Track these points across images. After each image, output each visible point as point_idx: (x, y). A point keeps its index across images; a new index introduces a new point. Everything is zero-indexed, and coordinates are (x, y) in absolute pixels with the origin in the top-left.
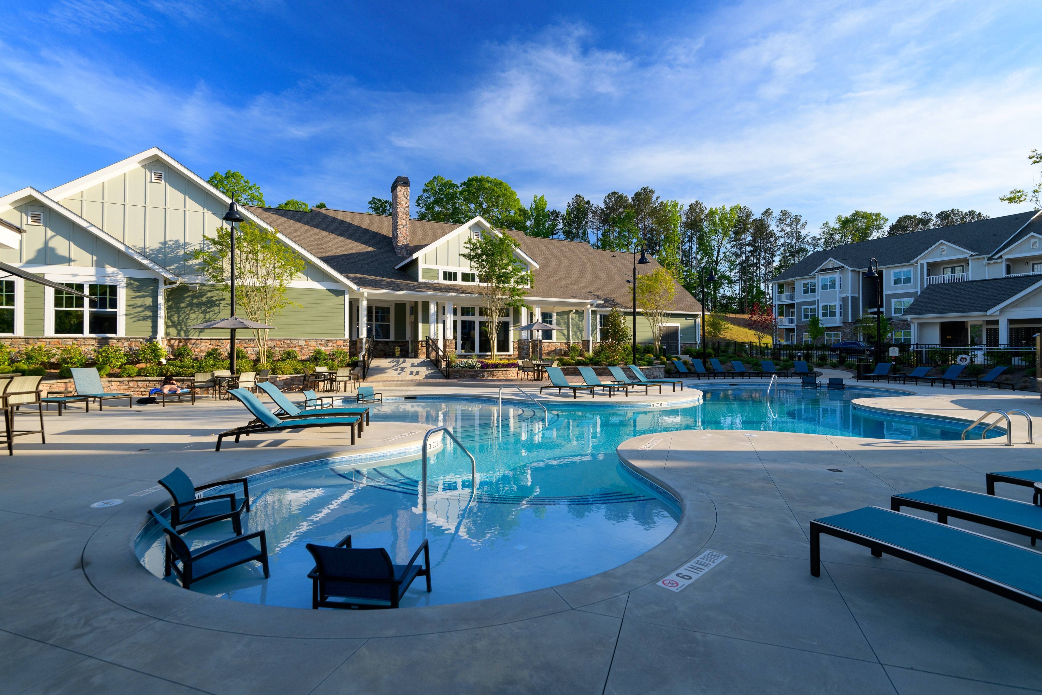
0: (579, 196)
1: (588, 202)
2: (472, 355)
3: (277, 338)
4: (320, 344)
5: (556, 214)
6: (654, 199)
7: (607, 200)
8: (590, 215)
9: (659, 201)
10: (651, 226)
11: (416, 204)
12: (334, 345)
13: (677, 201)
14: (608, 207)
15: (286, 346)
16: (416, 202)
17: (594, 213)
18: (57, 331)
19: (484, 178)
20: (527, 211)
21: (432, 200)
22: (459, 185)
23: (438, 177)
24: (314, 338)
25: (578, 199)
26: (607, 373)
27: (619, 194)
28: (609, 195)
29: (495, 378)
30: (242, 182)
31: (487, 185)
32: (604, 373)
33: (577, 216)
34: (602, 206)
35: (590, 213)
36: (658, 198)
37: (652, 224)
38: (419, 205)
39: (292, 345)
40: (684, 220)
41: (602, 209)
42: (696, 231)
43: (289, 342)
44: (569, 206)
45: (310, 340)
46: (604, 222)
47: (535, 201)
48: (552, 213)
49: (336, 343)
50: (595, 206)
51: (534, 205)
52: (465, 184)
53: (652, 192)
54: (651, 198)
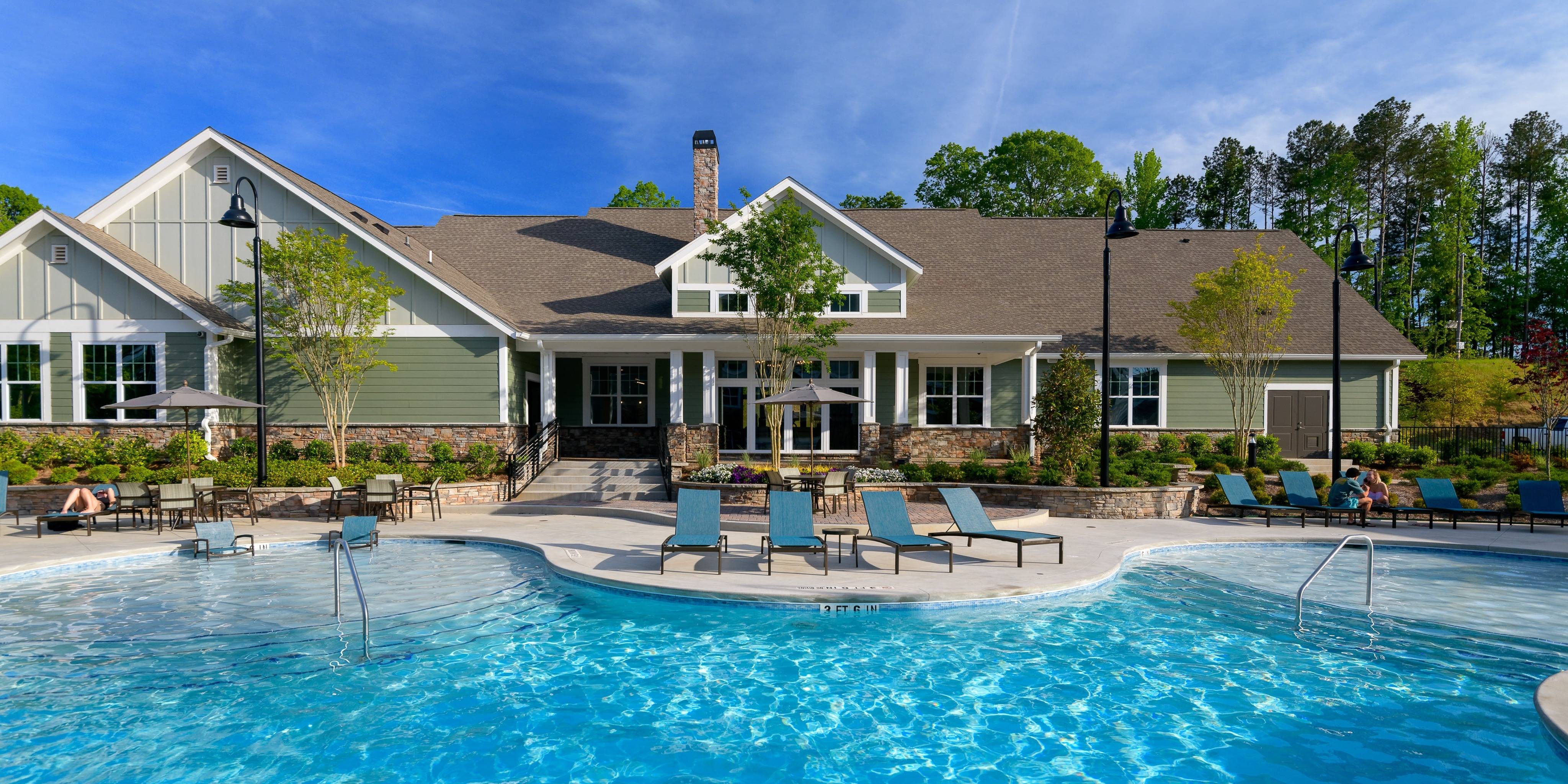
0: (1229, 140)
1: (1251, 150)
2: (741, 455)
3: (390, 424)
4: (458, 433)
5: (1182, 183)
6: (1409, 122)
7: (1295, 140)
8: (1256, 176)
9: (1422, 124)
10: (1405, 181)
11: (917, 198)
12: (481, 435)
13: (1467, 118)
14: (1298, 157)
15: (404, 436)
16: (917, 195)
17: (1264, 170)
18: (89, 416)
19: (1032, 133)
20: (1120, 183)
21: (942, 188)
22: (986, 154)
23: (950, 145)
24: (448, 423)
25: (1229, 146)
26: (1022, 500)
27: (1324, 125)
28: (1299, 130)
29: (749, 504)
30: (655, 196)
31: (1034, 145)
32: (1016, 499)
33: (1225, 183)
34: (1283, 153)
35: (1255, 171)
36: (1419, 118)
37: (1407, 177)
38: (922, 199)
39: (414, 435)
40: (1499, 159)
41: (1282, 161)
42: (1531, 180)
43: (409, 430)
44: (1207, 163)
45: (441, 427)
46: (1289, 187)
47: (1137, 164)
48: (1175, 182)
49: (483, 432)
50: (1266, 155)
51: (1133, 172)
52: (997, 150)
53: (1404, 107)
54: (1401, 119)
